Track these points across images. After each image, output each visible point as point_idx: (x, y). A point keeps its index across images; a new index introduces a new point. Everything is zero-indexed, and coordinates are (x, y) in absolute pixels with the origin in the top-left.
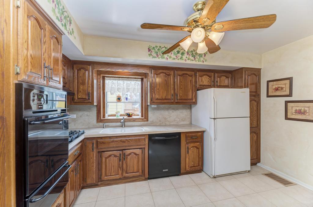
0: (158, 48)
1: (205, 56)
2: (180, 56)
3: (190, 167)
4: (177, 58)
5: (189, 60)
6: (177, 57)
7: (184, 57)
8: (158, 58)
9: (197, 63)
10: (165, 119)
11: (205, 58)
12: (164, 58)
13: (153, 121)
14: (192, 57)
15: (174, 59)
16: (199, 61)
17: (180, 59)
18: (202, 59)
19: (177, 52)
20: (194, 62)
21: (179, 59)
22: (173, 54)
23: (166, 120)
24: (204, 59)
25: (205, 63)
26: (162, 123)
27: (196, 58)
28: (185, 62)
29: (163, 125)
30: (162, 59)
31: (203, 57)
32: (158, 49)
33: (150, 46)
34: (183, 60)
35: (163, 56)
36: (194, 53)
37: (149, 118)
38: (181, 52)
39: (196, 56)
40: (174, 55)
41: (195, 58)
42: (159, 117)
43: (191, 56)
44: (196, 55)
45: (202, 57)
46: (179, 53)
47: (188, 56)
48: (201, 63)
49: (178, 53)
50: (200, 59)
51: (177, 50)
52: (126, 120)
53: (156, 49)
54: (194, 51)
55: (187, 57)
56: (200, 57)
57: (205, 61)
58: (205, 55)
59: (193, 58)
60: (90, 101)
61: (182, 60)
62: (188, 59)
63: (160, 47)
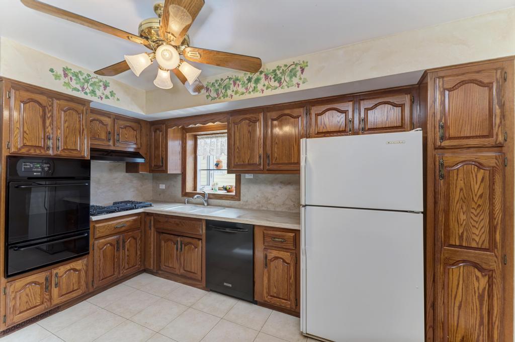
0: (219, 82)
1: (302, 73)
2: (253, 85)
3: (271, 296)
4: (247, 92)
5: (270, 89)
6: (247, 89)
7: (260, 86)
8: (219, 98)
9: (286, 90)
10: (267, 199)
11: (302, 76)
12: (227, 96)
13: (247, 201)
14: (275, 81)
15: (243, 94)
16: (288, 87)
17: (253, 91)
18: (295, 80)
19: (247, 79)
20: (279, 91)
21: (250, 92)
22: (240, 86)
23: (269, 202)
24: (301, 79)
25: (303, 87)
26: (262, 206)
27: (282, 81)
28: (260, 95)
29: (264, 210)
30: (224, 98)
31: (298, 76)
32: (218, 84)
33: (208, 82)
34: (257, 91)
35: (226, 94)
36: (278, 72)
37: (241, 195)
38: (254, 79)
39: (283, 77)
40: (243, 87)
41: (280, 82)
42: (257, 196)
43: (273, 80)
44: (282, 75)
45: (296, 77)
46: (251, 82)
47: (266, 83)
48: (294, 89)
49: (248, 82)
50: (292, 81)
51: (247, 78)
52: (211, 196)
53: (216, 85)
54: (279, 70)
55: (264, 85)
56: (291, 77)
57: (304, 83)
58: (303, 70)
59: (276, 84)
60: (164, 168)
61: (256, 93)
62: (267, 88)
63: (222, 79)
